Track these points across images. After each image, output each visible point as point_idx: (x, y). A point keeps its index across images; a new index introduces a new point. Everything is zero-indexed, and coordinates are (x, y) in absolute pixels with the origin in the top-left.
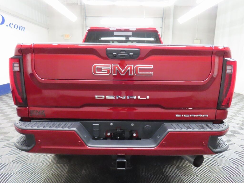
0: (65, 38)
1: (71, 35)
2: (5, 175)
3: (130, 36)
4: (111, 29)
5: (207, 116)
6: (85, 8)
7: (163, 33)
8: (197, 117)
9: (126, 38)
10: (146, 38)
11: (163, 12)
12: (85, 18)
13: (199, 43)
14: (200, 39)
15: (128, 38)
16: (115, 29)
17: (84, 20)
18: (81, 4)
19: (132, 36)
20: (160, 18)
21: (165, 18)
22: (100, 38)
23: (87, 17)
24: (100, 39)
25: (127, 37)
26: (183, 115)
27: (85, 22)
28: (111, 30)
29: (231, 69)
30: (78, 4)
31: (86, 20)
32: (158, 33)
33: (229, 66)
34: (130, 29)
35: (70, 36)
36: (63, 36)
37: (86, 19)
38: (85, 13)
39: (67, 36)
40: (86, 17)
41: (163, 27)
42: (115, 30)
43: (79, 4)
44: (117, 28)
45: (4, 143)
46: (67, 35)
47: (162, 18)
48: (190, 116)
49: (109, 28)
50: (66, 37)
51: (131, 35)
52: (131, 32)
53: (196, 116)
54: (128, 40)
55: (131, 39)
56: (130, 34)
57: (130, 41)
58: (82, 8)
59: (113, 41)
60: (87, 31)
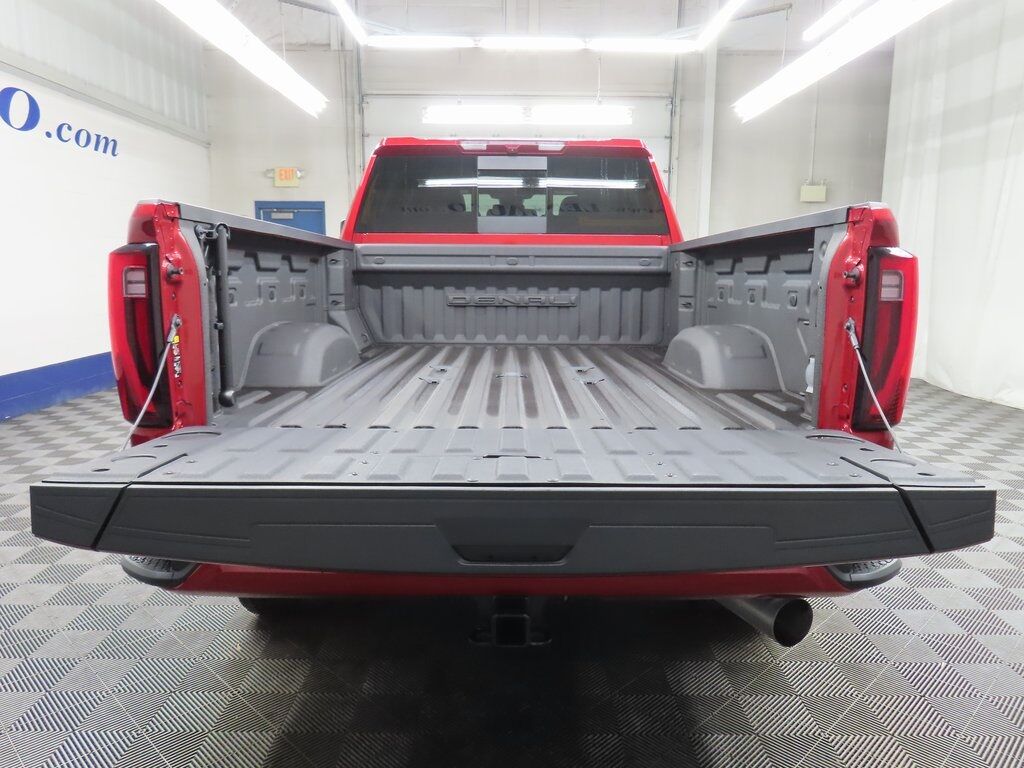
0: (278, 183)
1: (301, 171)
2: (71, 700)
3: (540, 174)
4: (465, 146)
6: (359, 61)
7: (678, 159)
9: (526, 182)
10: (604, 178)
11: (676, 76)
12: (357, 101)
13: (825, 200)
14: (825, 184)
15: (535, 182)
16: (484, 146)
17: (356, 107)
18: (342, 44)
19: (547, 173)
20: (663, 98)
21: (681, 100)
22: (424, 183)
23: (366, 99)
24: (419, 186)
25: (531, 176)
27: (357, 116)
28: (467, 151)
29: (897, 286)
30: (329, 45)
31: (361, 111)
32: (651, 161)
33: (890, 274)
34: (542, 147)
35: (299, 174)
36: (271, 175)
37: (365, 106)
38: (359, 81)
39: (288, 174)
40: (363, 97)
41: (676, 137)
42: (482, 151)
43: (335, 45)
44: (491, 143)
45: (55, 589)
46: (286, 172)
47: (672, 99)
49: (459, 141)
50: (282, 179)
51: (545, 168)
52: (545, 159)
54: (533, 186)
55: (544, 183)
56: (541, 163)
57: (541, 191)
58: (345, 63)
59: (475, 192)
60: (375, 153)
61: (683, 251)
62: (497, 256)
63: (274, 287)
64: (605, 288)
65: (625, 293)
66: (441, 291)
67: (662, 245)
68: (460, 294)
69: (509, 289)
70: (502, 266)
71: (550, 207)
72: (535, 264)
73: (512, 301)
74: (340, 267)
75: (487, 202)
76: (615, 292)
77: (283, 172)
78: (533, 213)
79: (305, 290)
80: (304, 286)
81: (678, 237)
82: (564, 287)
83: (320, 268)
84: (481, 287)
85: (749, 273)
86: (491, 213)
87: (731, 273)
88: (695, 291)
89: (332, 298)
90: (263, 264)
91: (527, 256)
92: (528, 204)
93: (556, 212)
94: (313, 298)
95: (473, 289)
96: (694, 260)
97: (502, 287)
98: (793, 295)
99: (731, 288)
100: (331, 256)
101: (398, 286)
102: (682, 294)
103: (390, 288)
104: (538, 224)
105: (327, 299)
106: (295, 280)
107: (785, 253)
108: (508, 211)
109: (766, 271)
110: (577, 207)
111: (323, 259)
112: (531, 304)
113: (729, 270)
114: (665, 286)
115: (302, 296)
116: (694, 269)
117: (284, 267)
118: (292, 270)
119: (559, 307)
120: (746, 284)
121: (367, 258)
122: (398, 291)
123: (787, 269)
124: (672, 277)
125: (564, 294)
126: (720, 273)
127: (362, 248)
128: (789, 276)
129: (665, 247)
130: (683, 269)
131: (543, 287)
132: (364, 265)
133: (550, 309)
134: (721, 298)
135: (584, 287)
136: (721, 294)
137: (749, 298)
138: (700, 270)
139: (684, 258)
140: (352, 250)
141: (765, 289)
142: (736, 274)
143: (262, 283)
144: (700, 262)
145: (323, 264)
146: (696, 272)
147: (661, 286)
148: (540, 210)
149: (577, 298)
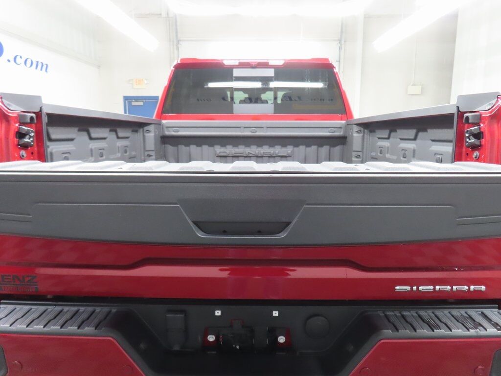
0: (135, 86)
1: (146, 80)
3: (271, 79)
4: (226, 63)
5: (483, 288)
6: (176, 21)
7: (343, 72)
8: (454, 292)
9: (263, 84)
10: (308, 82)
11: (342, 29)
12: (175, 43)
13: (420, 94)
14: (420, 85)
15: (268, 84)
16: (237, 63)
17: (175, 47)
18: (168, 14)
19: (274, 79)
20: (335, 40)
21: (345, 42)
22: (207, 85)
23: (181, 42)
24: (205, 87)
25: (265, 80)
26: (415, 288)
27: (175, 51)
28: (227, 66)
30: (161, 14)
31: (178, 49)
34: (271, 63)
35: (146, 82)
36: (131, 82)
37: (179, 46)
38: (177, 32)
39: (140, 82)
40: (178, 41)
41: (342, 61)
42: (236, 66)
43: (164, 15)
44: (241, 61)
47: (340, 41)
48: (434, 289)
49: (222, 60)
50: (136, 84)
51: (273, 75)
52: (273, 70)
53: (452, 288)
54: (266, 87)
55: (273, 85)
56: (270, 73)
57: (271, 89)
58: (169, 23)
59: (232, 90)
60: (174, 67)
61: (355, 124)
62: (244, 127)
63: (103, 149)
64: (308, 146)
65: (320, 148)
66: (212, 148)
67: (342, 120)
68: (223, 149)
69: (252, 147)
70: (247, 133)
71: (276, 98)
72: (267, 132)
73: (253, 153)
74: (152, 135)
75: (239, 96)
76: (314, 148)
77: (137, 81)
78: (266, 102)
79: (128, 149)
80: (127, 147)
81: (351, 116)
82: (284, 145)
83: (139, 136)
84: (235, 145)
85: (401, 139)
86: (241, 102)
87: (388, 138)
88: (363, 148)
89: (148, 153)
90: (93, 135)
91: (263, 127)
92: (264, 97)
93: (279, 101)
94: (134, 153)
95: (231, 146)
96: (362, 129)
97: (248, 145)
98: (438, 156)
99: (388, 147)
100: (146, 128)
101: (187, 145)
102: (354, 150)
103: (183, 146)
104: (269, 108)
105: (144, 153)
106: (121, 143)
107: (431, 128)
108: (253, 101)
109: (415, 139)
110: (290, 99)
111: (141, 130)
112: (265, 155)
113: (387, 136)
114: (343, 144)
115: (126, 152)
116: (361, 135)
117: (113, 136)
118: (118, 138)
119: (281, 157)
120: (399, 146)
121: (170, 129)
122: (188, 148)
123: (433, 138)
124: (348, 139)
125: (284, 149)
126: (379, 138)
127: (166, 123)
128: (434, 143)
129: (344, 122)
130: (355, 135)
131: (272, 146)
132: (167, 133)
133: (276, 158)
134: (381, 154)
135: (296, 145)
136: (381, 151)
137: (402, 155)
138: (366, 135)
139: (356, 128)
140: (160, 124)
141: (414, 151)
142: (391, 139)
143: (93, 148)
144: (366, 130)
145: (141, 133)
146: (363, 136)
147: (341, 144)
148: (271, 100)
149: (291, 152)
